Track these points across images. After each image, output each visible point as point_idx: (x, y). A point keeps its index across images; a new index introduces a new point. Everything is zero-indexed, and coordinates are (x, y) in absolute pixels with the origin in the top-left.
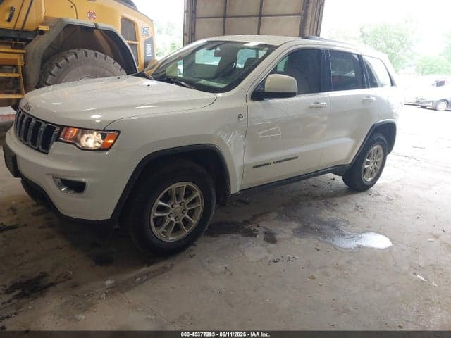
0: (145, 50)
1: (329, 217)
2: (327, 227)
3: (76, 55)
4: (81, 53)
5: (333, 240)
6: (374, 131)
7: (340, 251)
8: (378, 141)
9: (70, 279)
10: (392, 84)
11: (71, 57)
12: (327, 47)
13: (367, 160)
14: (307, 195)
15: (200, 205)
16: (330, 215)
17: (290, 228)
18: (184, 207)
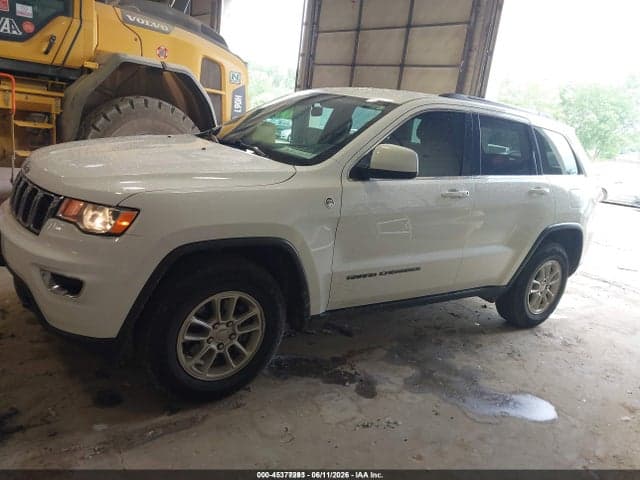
0: (233, 104)
1: (465, 364)
2: (458, 379)
3: (132, 103)
4: (139, 101)
5: (464, 401)
6: (546, 238)
7: (471, 419)
8: (553, 255)
9: (49, 423)
10: (580, 171)
11: (125, 106)
12: (476, 110)
13: (535, 281)
14: (438, 328)
15: (259, 328)
16: (468, 361)
17: (400, 376)
18: (234, 330)
